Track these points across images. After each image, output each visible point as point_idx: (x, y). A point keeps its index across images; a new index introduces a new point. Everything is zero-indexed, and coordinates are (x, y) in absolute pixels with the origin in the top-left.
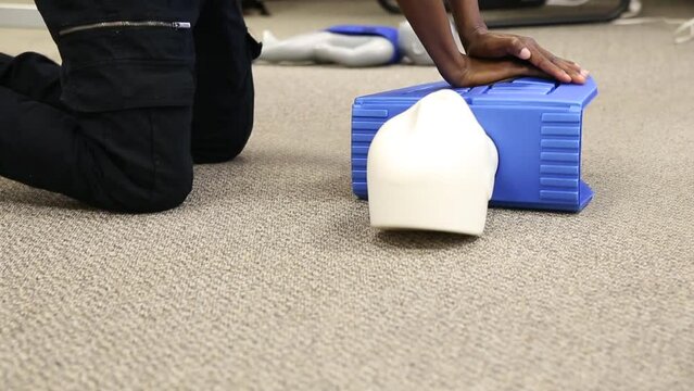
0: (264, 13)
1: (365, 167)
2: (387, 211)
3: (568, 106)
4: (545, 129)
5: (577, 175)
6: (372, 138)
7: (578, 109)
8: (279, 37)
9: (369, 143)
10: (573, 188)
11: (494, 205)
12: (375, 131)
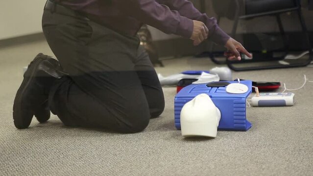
0: (162, 65)
1: (179, 118)
2: (186, 131)
3: (241, 98)
4: (234, 105)
5: (245, 119)
6: (181, 109)
7: (244, 99)
8: (164, 76)
9: (180, 111)
10: (243, 124)
11: (219, 129)
12: (182, 107)
